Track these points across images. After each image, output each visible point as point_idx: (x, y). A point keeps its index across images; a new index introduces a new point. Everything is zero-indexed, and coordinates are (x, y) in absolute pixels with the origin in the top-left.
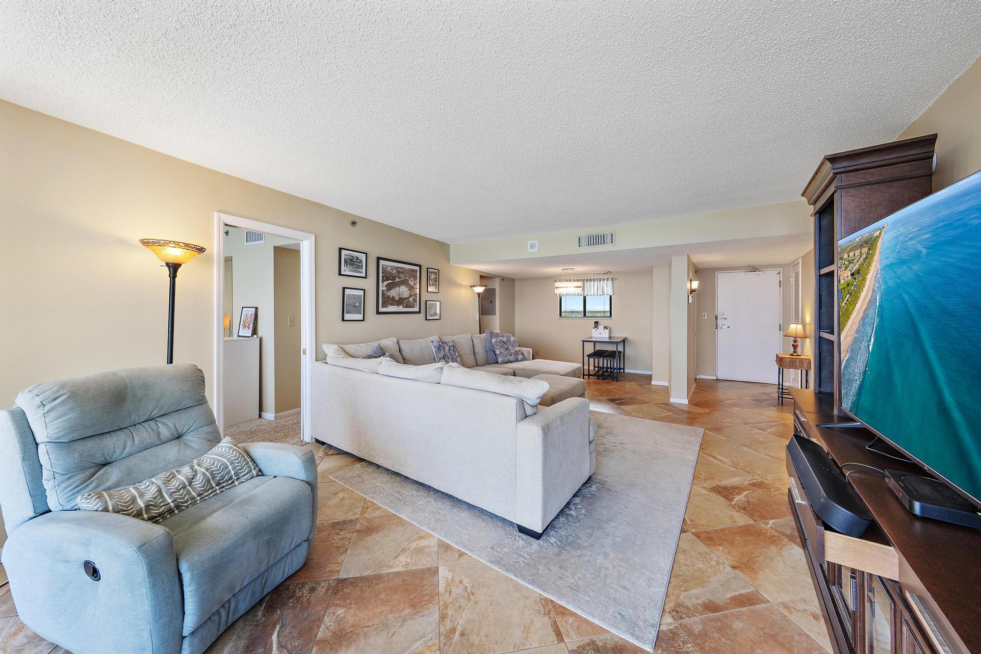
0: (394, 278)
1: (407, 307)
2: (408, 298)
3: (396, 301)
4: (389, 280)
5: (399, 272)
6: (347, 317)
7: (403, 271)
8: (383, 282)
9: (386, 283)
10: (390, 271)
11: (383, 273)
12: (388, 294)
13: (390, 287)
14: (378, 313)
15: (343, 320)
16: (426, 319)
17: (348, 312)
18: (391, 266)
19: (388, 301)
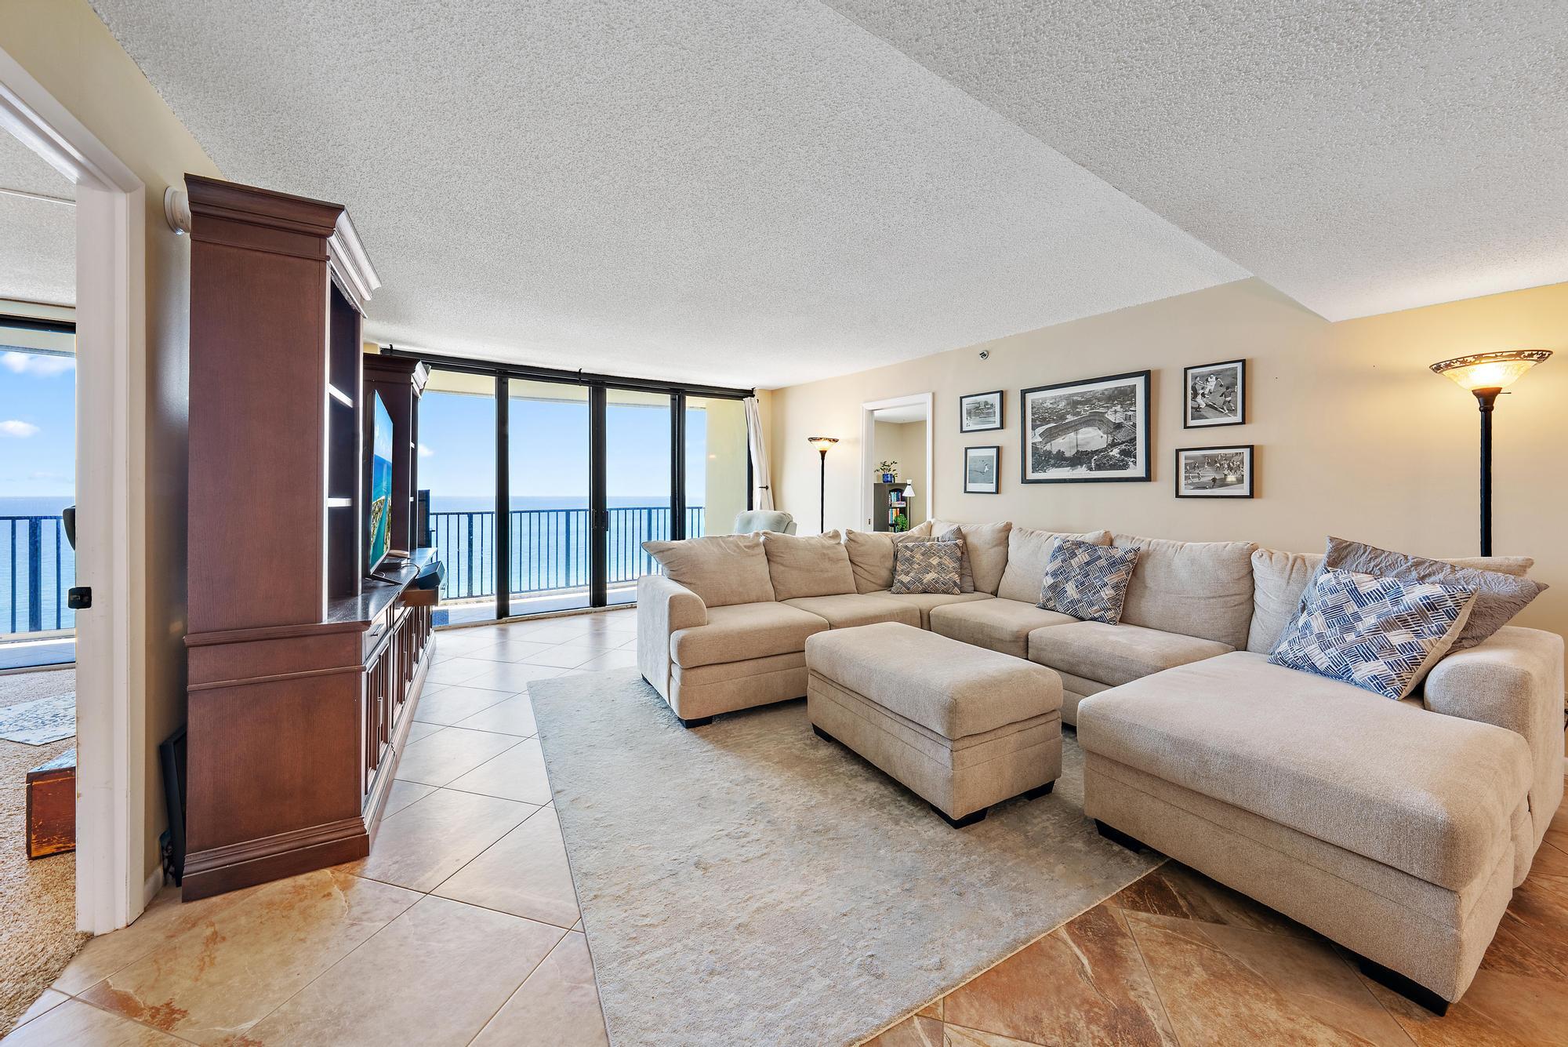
0: (1063, 417)
1: (1099, 468)
2: (1105, 450)
3: (1066, 459)
4: (1049, 422)
5: (1075, 404)
6: (971, 487)
7: (1088, 401)
8: (1034, 429)
9: (1040, 430)
10: (1051, 406)
11: (1033, 414)
12: (1048, 447)
13: (1050, 435)
14: (1024, 481)
15: (966, 492)
16: (1178, 496)
17: (973, 481)
18: (1053, 398)
19: (1044, 460)
